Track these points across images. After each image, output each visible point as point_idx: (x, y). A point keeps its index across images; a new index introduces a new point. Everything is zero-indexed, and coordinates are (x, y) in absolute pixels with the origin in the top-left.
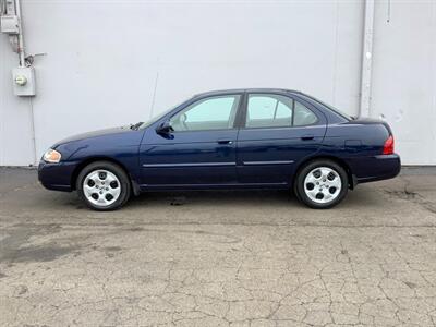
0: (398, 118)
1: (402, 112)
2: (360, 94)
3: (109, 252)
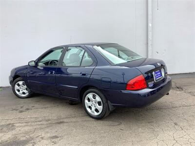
0: (164, 53)
1: (165, 50)
2: (147, 43)
3: (53, 140)
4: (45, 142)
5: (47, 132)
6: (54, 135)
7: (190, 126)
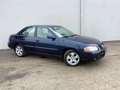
1: (90, 29)
2: (81, 25)
4: (35, 74)
5: (34, 70)
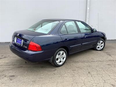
0: (96, 27)
3: (11, 78)
4: (6, 78)
5: (10, 73)
6: (13, 75)
7: (97, 74)
